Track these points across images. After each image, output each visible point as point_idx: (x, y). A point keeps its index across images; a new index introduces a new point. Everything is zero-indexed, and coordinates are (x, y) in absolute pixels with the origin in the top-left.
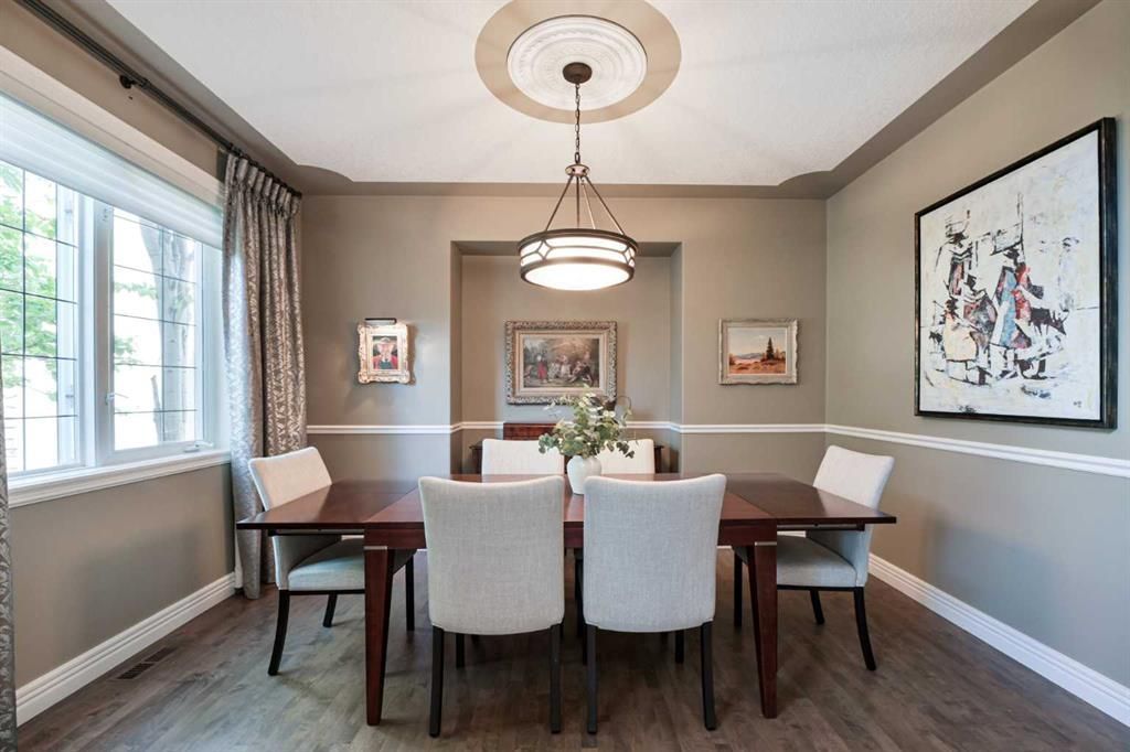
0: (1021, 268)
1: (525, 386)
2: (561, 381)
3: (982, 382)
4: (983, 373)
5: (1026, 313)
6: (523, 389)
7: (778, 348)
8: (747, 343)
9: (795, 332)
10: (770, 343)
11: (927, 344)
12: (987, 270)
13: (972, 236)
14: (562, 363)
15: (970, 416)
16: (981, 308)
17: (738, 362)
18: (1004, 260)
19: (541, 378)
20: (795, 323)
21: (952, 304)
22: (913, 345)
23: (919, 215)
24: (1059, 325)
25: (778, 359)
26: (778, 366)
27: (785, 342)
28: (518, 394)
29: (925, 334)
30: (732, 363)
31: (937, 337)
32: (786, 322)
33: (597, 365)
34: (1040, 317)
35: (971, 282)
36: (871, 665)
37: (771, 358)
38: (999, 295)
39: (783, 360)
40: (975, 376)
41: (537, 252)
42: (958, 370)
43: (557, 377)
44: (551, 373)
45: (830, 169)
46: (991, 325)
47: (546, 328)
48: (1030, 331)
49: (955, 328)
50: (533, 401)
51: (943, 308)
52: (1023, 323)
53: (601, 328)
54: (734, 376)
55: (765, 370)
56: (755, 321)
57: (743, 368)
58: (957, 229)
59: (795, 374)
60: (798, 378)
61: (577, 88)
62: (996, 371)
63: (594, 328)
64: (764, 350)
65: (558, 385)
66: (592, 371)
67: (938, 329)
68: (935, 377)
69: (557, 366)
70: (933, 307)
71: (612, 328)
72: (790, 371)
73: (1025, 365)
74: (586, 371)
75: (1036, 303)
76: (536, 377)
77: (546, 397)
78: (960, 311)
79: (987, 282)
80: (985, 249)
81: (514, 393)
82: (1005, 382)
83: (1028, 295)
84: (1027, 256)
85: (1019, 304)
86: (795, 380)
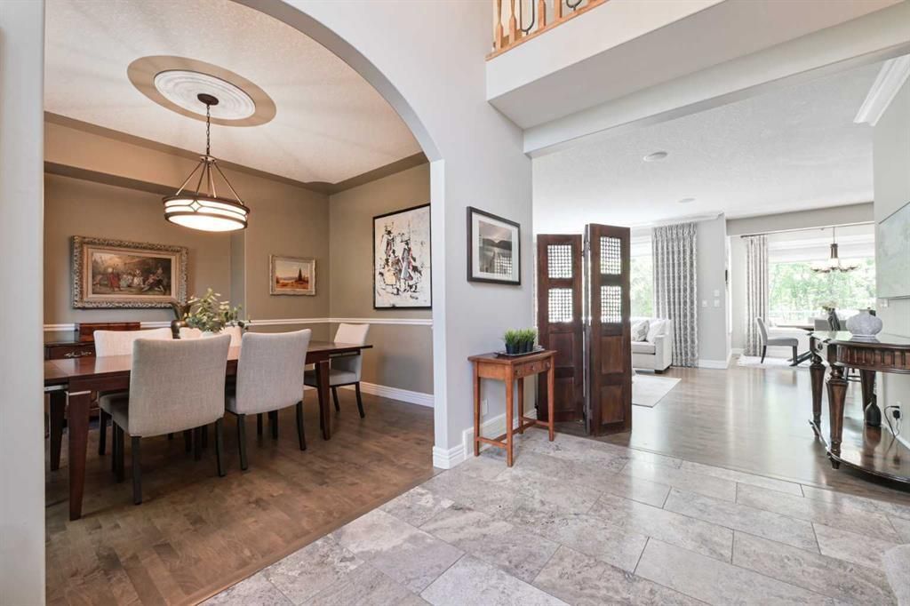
0: (410, 249)
1: (93, 293)
2: (133, 290)
3: (398, 294)
4: (398, 290)
5: (411, 267)
6: (91, 296)
7: (306, 274)
8: (286, 271)
9: (314, 267)
10: (300, 272)
11: (378, 277)
12: (399, 248)
13: (394, 233)
14: (134, 276)
15: (394, 308)
16: (397, 263)
17: (281, 281)
18: (404, 245)
19: (112, 286)
20: (314, 261)
21: (387, 260)
22: (372, 277)
23: (375, 218)
24: (420, 272)
25: (304, 281)
26: (305, 285)
27: (309, 271)
28: (85, 299)
29: (377, 273)
30: (278, 282)
31: (381, 274)
32: (308, 260)
33: (170, 278)
34: (415, 269)
35: (394, 252)
36: (362, 415)
37: (301, 280)
38: (403, 259)
39: (307, 282)
40: (395, 291)
41: (189, 205)
42: (389, 289)
43: (129, 286)
44: (123, 283)
45: (335, 183)
46: (400, 271)
47: (119, 246)
48: (412, 274)
49: (389, 271)
50: (104, 305)
51: (383, 262)
52: (410, 271)
53: (175, 251)
54: (279, 290)
55: (297, 287)
56: (292, 258)
57: (284, 285)
58: (389, 229)
59: (314, 290)
60: (316, 292)
61: (208, 109)
62: (402, 289)
63: (167, 250)
64: (297, 275)
65: (131, 293)
66: (165, 283)
67: (382, 271)
68: (381, 292)
69: (130, 277)
70: (380, 262)
71: (184, 252)
72: (311, 288)
73: (411, 287)
74: (158, 283)
75: (414, 264)
76: (106, 285)
77: (119, 303)
78: (390, 264)
79: (399, 254)
80: (398, 240)
81: (82, 298)
82: (406, 293)
83: (412, 260)
84: (412, 245)
85: (409, 263)
86: (314, 293)
